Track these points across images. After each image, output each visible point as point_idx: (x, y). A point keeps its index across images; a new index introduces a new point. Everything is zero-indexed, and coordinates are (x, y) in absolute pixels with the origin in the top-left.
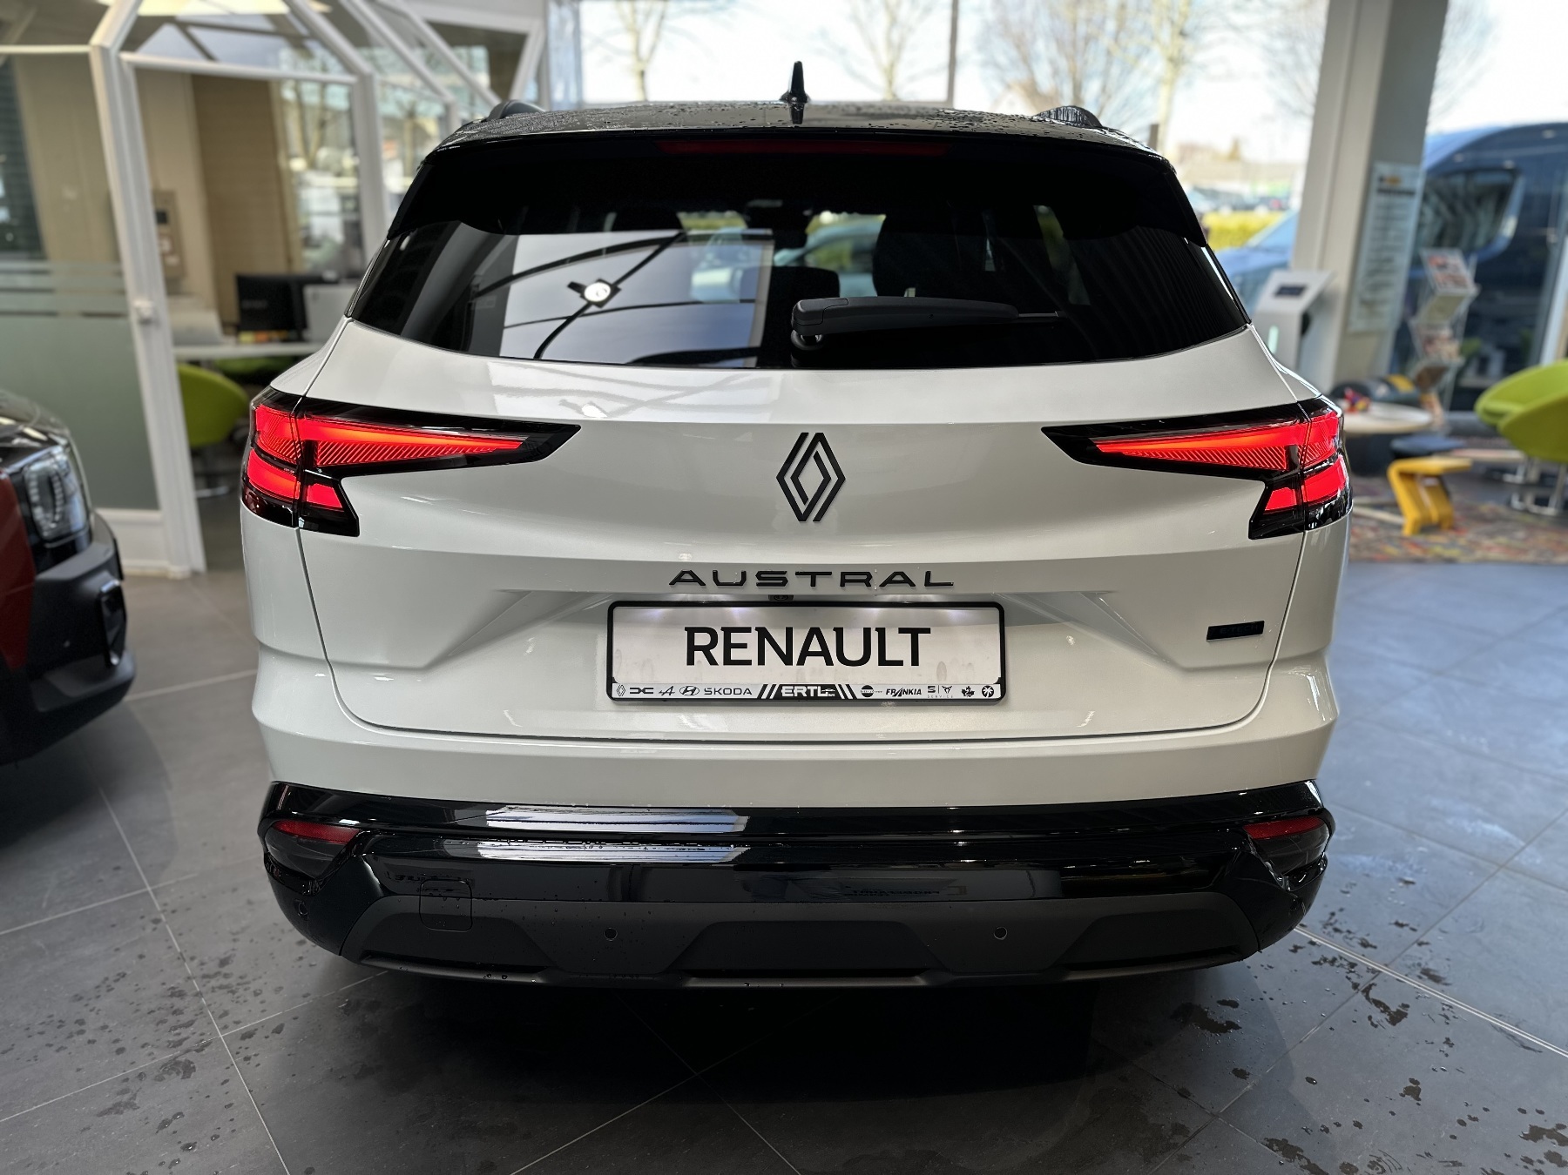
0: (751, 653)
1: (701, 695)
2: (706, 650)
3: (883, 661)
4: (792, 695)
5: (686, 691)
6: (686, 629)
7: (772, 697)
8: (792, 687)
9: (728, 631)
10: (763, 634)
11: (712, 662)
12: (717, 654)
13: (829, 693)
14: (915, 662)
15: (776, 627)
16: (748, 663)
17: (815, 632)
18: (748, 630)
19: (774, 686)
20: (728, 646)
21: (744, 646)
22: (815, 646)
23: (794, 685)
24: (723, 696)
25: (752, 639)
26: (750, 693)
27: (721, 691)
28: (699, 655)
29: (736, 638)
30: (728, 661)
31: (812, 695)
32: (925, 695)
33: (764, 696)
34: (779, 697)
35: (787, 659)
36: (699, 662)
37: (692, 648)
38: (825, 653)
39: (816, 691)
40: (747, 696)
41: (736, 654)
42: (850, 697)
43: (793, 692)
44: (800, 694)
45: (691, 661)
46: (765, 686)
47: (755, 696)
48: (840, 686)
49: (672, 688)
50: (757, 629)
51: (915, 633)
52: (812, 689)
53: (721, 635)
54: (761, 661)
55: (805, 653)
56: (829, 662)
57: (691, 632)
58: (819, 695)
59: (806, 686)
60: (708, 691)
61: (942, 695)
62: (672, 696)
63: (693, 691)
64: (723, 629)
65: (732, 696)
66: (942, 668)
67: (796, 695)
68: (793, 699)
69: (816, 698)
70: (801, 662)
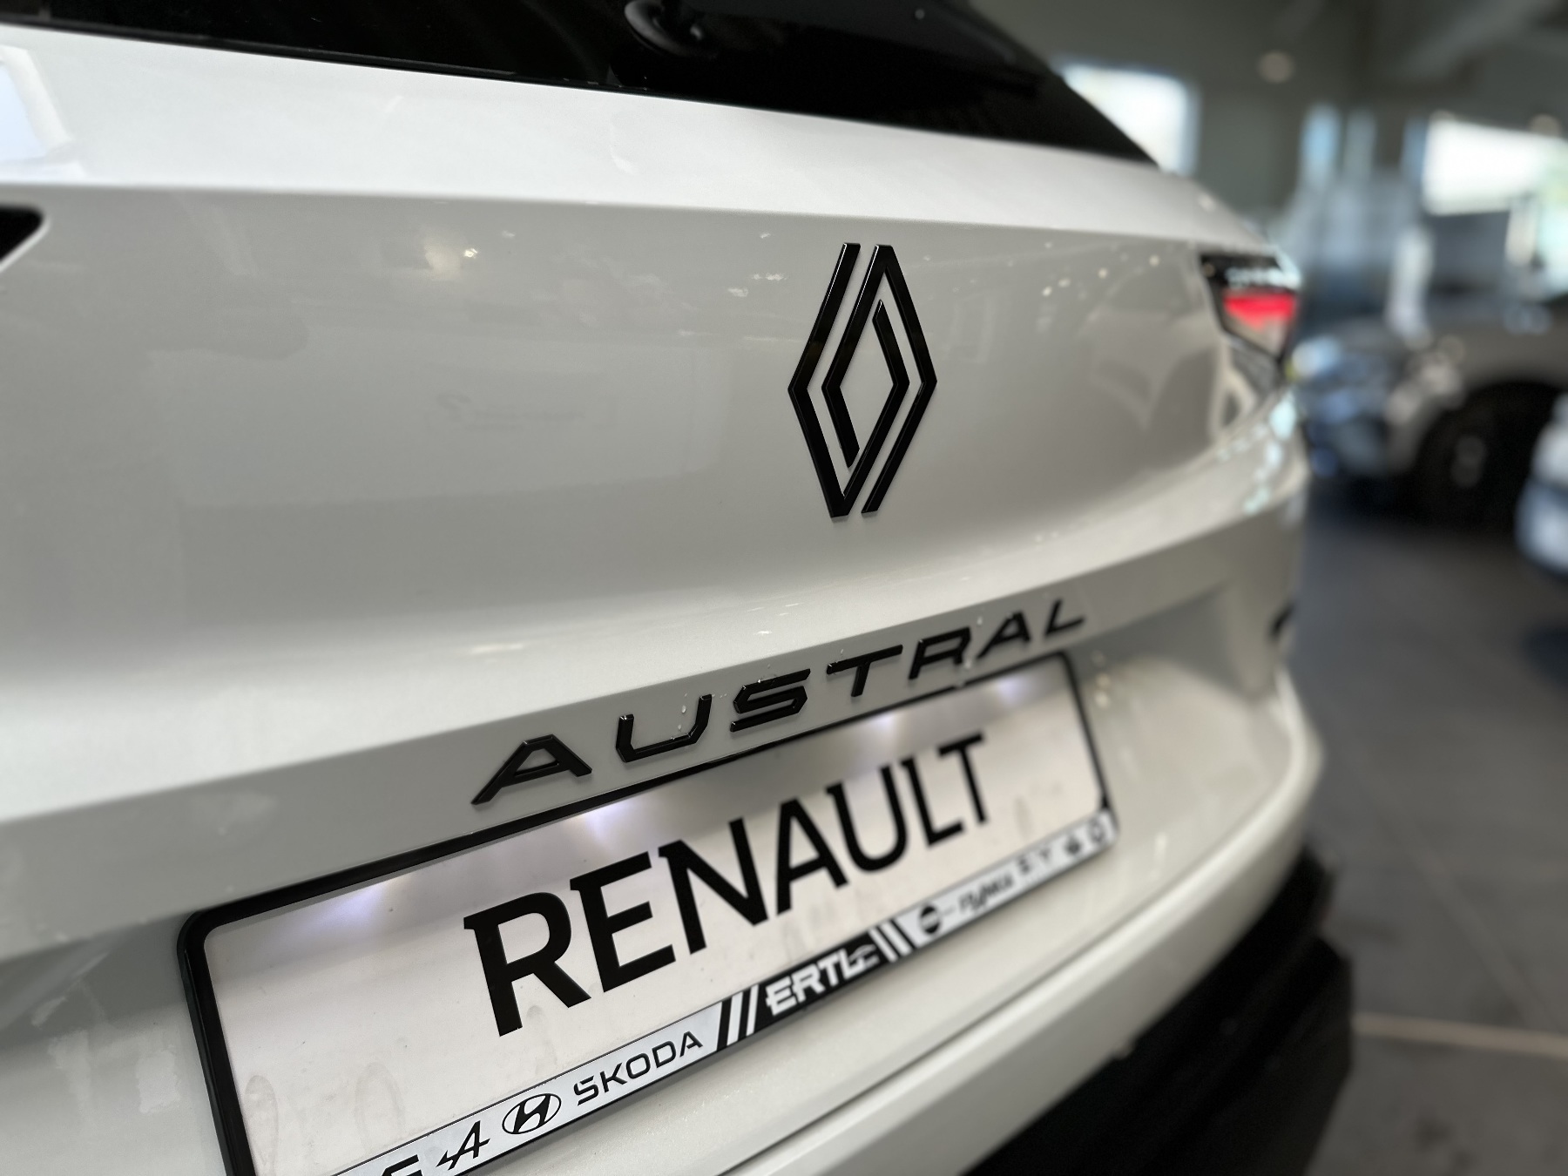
0: (665, 928)
1: (568, 1109)
2: (544, 965)
3: (934, 837)
4: (792, 1003)
5: (522, 1118)
6: (469, 923)
7: (750, 1029)
8: (786, 982)
9: (590, 886)
10: (682, 860)
11: (570, 994)
12: (579, 962)
13: (867, 957)
14: (981, 816)
15: (706, 829)
16: (664, 957)
17: (792, 812)
18: (639, 864)
19: (746, 994)
20: (603, 928)
21: (641, 913)
22: (802, 851)
23: (789, 973)
24: (633, 1085)
25: (655, 884)
26: (696, 1043)
27: (622, 1074)
28: (529, 991)
29: (617, 897)
30: (614, 974)
31: (833, 980)
32: (1021, 883)
33: (733, 1036)
34: (766, 1019)
35: (752, 909)
36: (534, 1010)
37: (500, 976)
38: (825, 860)
39: (838, 967)
40: (693, 1055)
41: (630, 945)
42: (904, 948)
43: (793, 995)
44: (809, 991)
45: (508, 1019)
46: (727, 1004)
47: (710, 1045)
48: (879, 929)
49: (476, 1129)
50: (663, 852)
51: (960, 747)
52: (828, 964)
53: (574, 904)
54: (696, 941)
55: (787, 874)
56: (839, 879)
57: (485, 926)
58: (849, 972)
59: (814, 961)
60: (585, 1091)
61: (1041, 870)
62: (485, 1154)
63: (542, 1109)
64: (576, 884)
65: (655, 1074)
66: (1022, 812)
67: (802, 998)
68: (799, 1007)
69: (844, 983)
70: (784, 903)
